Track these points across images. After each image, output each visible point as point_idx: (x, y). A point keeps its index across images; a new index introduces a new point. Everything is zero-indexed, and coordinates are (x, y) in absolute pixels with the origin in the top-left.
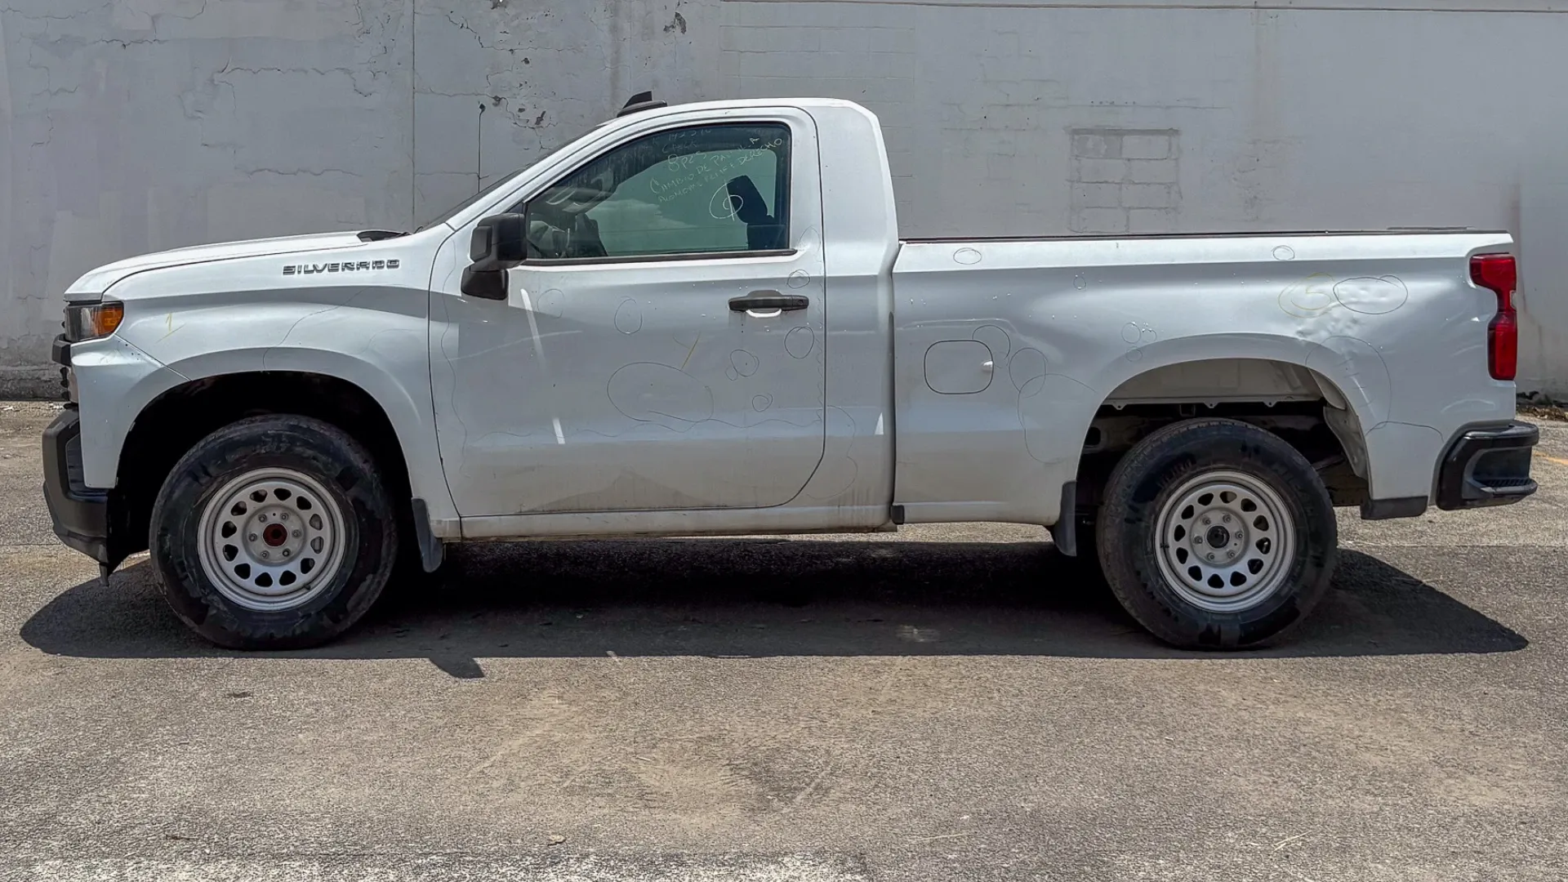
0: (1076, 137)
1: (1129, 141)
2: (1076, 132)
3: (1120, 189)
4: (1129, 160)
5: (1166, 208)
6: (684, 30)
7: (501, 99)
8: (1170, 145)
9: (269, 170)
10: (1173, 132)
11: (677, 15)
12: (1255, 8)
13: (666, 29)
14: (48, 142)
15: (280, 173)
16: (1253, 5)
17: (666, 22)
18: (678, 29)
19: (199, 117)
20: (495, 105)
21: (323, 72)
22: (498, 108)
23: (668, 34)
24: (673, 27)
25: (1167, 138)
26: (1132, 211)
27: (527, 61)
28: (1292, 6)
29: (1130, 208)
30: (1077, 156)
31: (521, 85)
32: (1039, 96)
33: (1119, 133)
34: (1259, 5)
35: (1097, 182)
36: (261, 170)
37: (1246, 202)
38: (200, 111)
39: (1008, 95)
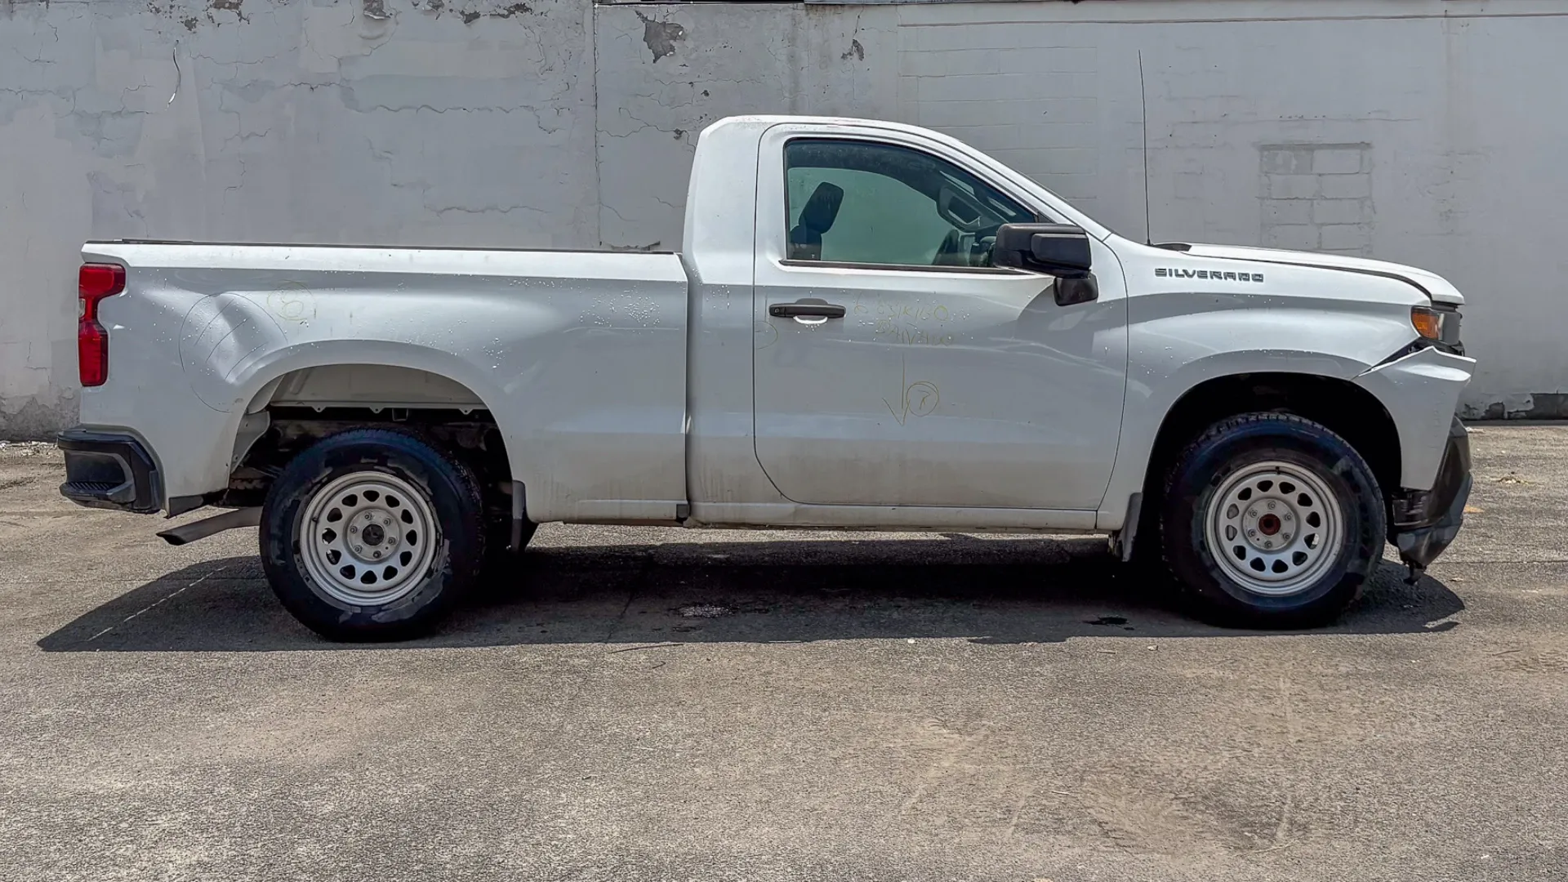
0: (1266, 153)
1: (1320, 156)
2: (1264, 148)
3: (1312, 205)
4: (1320, 175)
5: (1359, 223)
6: (861, 57)
7: (681, 132)
8: (1362, 158)
9: (458, 209)
10: (1368, 146)
11: (855, 42)
12: (1445, 17)
13: (844, 56)
14: (241, 186)
15: (469, 212)
16: (1444, 14)
17: (844, 49)
18: (856, 56)
19: (387, 158)
20: (677, 138)
21: (507, 110)
22: (678, 141)
23: (845, 61)
24: (850, 54)
25: (1358, 151)
26: (1324, 227)
27: (706, 93)
28: (1483, 13)
29: (1323, 224)
30: (1267, 173)
31: (701, 118)
32: (1225, 113)
33: (1310, 148)
34: (1449, 13)
35: (1289, 199)
36: (450, 209)
37: (1441, 215)
38: (389, 152)
39: (1194, 112)
